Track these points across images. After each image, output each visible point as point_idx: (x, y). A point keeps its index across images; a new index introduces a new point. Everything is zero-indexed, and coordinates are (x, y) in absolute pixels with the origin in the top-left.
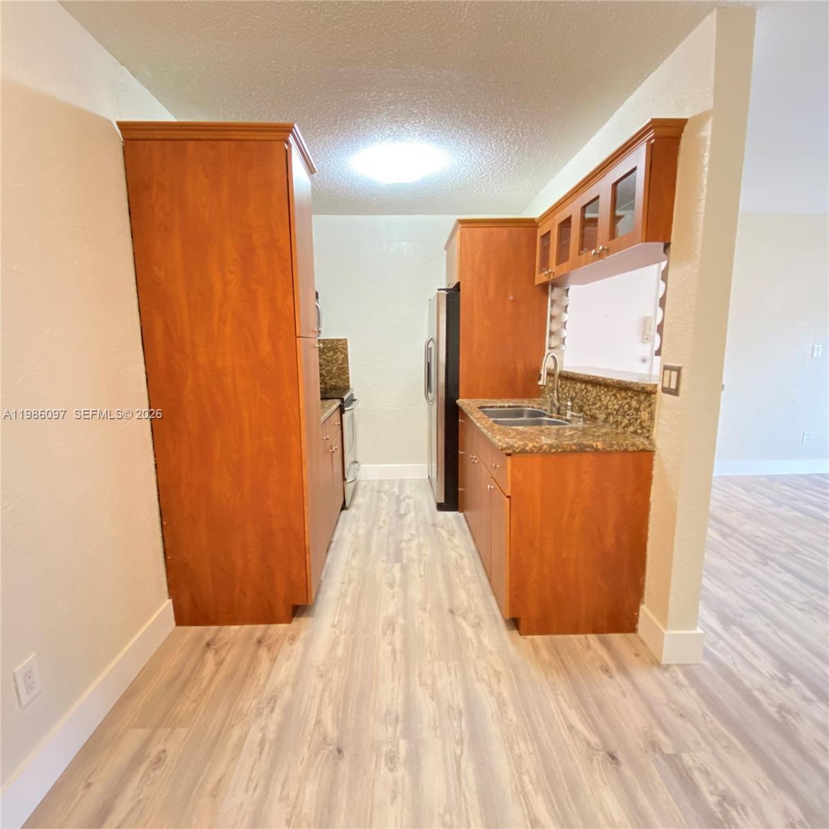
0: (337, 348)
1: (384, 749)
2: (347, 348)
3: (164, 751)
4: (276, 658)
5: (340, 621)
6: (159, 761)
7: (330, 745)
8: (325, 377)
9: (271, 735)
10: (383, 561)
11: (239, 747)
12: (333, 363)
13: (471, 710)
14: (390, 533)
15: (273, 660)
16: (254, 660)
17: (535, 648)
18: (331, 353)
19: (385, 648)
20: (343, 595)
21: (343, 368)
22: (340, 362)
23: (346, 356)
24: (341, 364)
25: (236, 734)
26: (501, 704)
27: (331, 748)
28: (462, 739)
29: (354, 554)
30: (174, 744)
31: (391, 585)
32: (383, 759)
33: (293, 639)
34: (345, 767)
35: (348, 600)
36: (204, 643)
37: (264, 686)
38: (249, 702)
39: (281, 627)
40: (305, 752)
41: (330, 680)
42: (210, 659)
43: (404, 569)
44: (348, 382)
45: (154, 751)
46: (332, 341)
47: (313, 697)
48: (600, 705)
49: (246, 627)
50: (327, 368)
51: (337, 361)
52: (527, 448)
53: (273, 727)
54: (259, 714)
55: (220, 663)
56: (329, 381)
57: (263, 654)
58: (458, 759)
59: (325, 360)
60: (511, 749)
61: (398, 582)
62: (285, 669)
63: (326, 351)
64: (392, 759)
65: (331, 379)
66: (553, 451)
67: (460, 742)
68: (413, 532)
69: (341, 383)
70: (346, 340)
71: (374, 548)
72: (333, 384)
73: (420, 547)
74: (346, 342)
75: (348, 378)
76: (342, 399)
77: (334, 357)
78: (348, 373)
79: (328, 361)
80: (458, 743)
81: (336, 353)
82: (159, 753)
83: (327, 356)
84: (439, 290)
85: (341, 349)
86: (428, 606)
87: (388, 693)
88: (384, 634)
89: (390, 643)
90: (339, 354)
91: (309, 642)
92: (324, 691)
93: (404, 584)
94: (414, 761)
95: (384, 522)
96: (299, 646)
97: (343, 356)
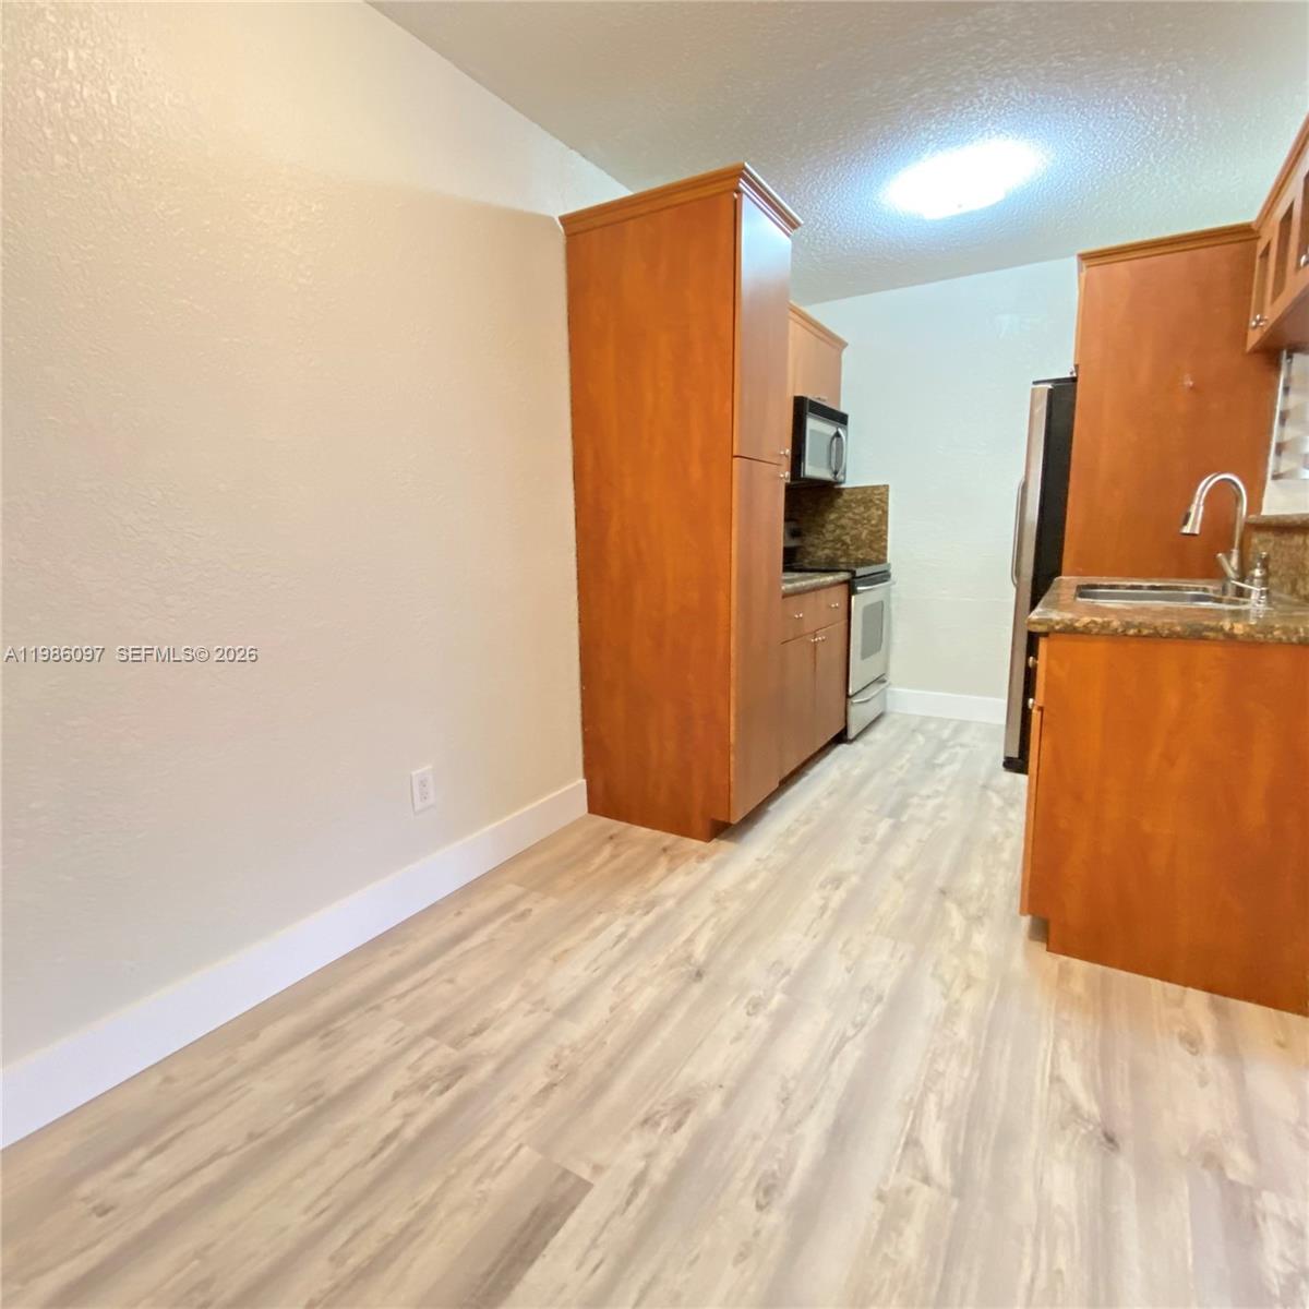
0: (871, 501)
1: (753, 993)
2: (887, 498)
3: (530, 910)
4: (675, 869)
5: (769, 857)
6: (524, 915)
7: (690, 964)
8: (848, 546)
9: (633, 934)
10: (870, 811)
11: (597, 932)
12: (863, 524)
13: (899, 1003)
14: (901, 782)
15: (671, 870)
16: (651, 865)
17: (1064, 974)
18: (862, 509)
19: (816, 898)
20: (789, 832)
21: (879, 531)
22: (873, 522)
23: (885, 513)
24: (876, 526)
25: (599, 920)
26: (951, 1013)
27: (690, 968)
28: (863, 1025)
29: (830, 794)
30: (541, 907)
31: (865, 840)
32: (746, 1001)
33: (702, 858)
34: (697, 990)
35: (792, 841)
36: (608, 834)
37: (649, 890)
38: (626, 898)
39: (695, 844)
40: (661, 959)
41: (725, 908)
42: (607, 851)
43: (896, 827)
44: (885, 555)
45: (522, 907)
46: (864, 489)
47: (695, 917)
48: (1138, 1078)
49: (658, 833)
50: (854, 532)
51: (869, 521)
52: (1077, 624)
53: (639, 928)
54: (631, 912)
55: (614, 857)
56: (854, 552)
57: (663, 861)
58: (844, 1040)
59: (850, 519)
60: (933, 1061)
61: (878, 838)
62: (678, 882)
63: (853, 505)
64: (755, 1007)
65: (858, 549)
66: (1132, 632)
67: (859, 1026)
68: (942, 788)
69: (873, 556)
70: (886, 487)
71: (865, 793)
72: (861, 557)
73: (941, 807)
74: (887, 490)
75: (885, 548)
76: (854, 573)
77: (866, 515)
78: (886, 540)
79: (856, 522)
80: (855, 1025)
81: (868, 508)
82: (525, 910)
83: (854, 513)
84: (1036, 383)
85: (877, 502)
86: (907, 878)
87: (792, 943)
88: (822, 886)
89: (824, 898)
90: (873, 510)
91: (720, 865)
92: (712, 915)
93: (886, 845)
94: (783, 1021)
95: (901, 768)
96: (706, 866)
97: (880, 512)
